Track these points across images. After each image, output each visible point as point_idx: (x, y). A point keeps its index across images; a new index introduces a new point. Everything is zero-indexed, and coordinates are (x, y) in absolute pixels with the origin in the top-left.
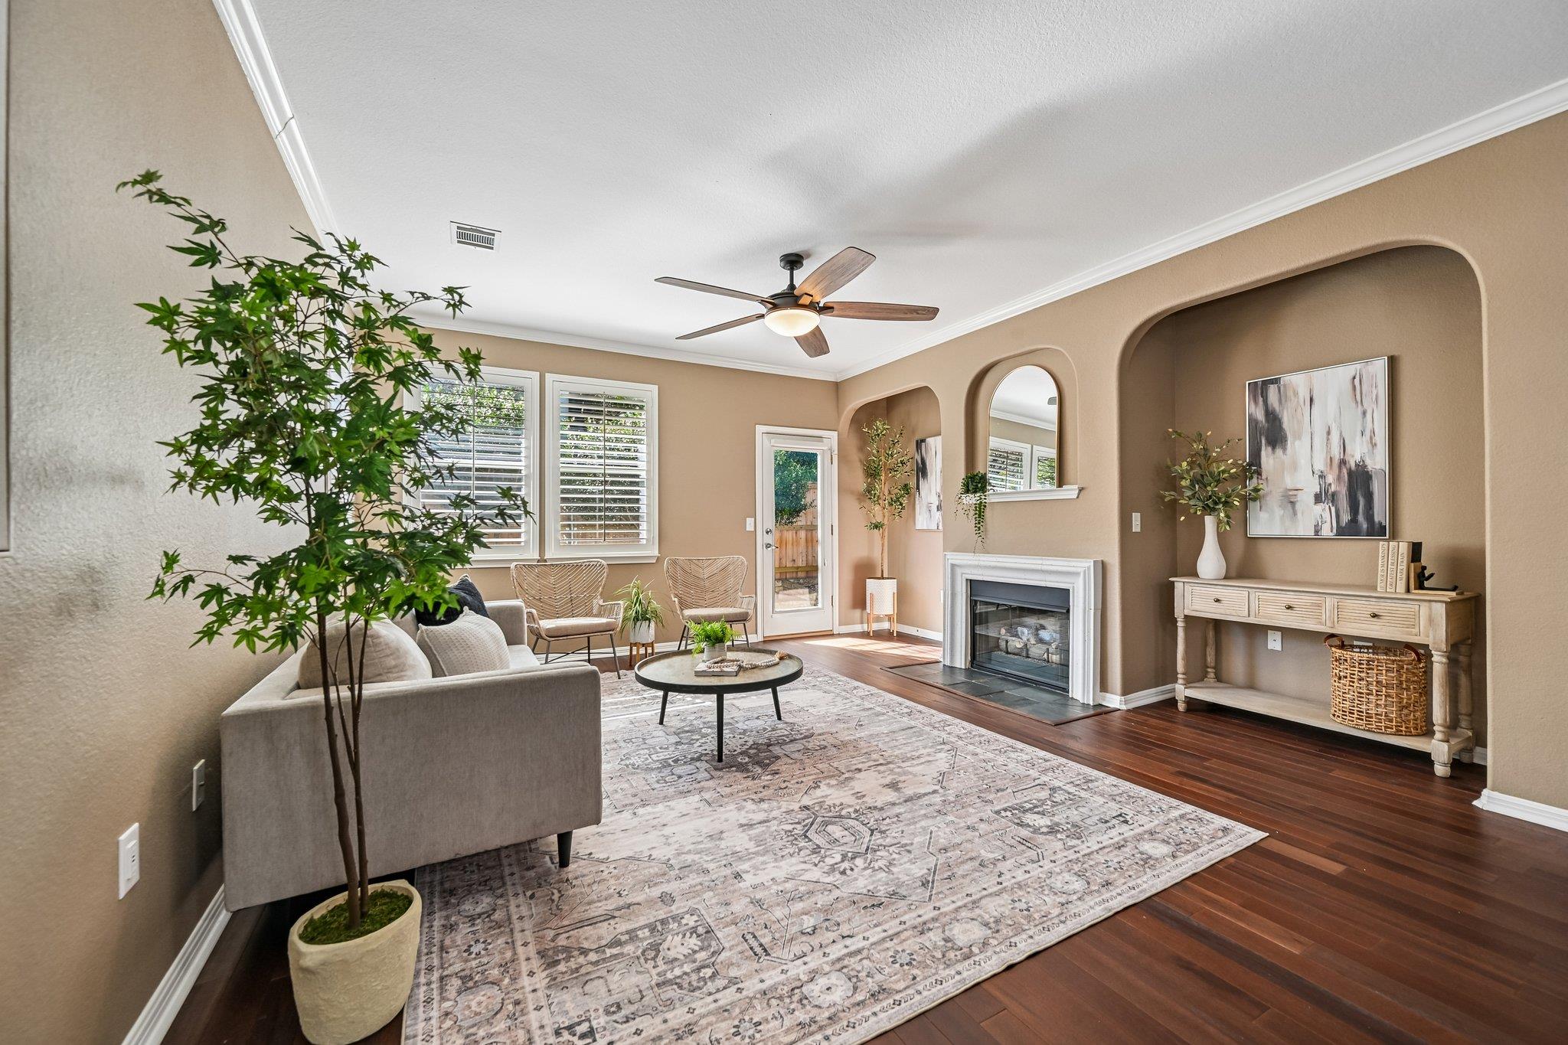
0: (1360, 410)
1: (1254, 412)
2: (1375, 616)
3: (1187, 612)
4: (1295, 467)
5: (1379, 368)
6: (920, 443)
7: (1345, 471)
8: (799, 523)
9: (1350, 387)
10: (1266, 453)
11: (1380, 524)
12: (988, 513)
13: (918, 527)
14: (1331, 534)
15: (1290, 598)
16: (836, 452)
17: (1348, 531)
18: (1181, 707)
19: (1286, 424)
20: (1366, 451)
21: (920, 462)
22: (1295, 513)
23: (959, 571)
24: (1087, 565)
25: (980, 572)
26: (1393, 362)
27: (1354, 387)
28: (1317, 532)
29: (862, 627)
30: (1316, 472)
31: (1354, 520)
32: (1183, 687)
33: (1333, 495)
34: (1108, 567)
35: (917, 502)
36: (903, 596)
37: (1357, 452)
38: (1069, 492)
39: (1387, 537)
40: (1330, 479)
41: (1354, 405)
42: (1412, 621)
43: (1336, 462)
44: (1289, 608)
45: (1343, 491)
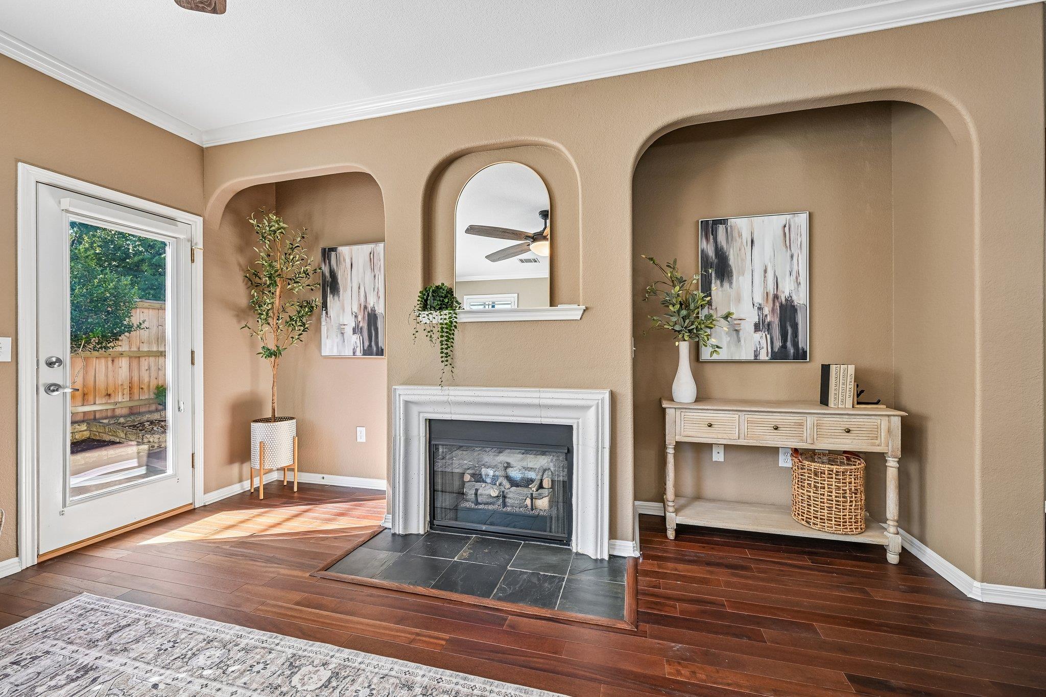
0: (789, 254)
1: (705, 247)
2: (848, 431)
3: (678, 439)
4: (739, 299)
5: (803, 218)
6: (327, 253)
7: (777, 304)
8: (119, 349)
9: (781, 233)
10: (715, 286)
11: (803, 349)
12: (457, 335)
13: (326, 351)
14: (767, 358)
15: (776, 419)
16: (201, 245)
17: (779, 355)
18: (671, 534)
19: (732, 261)
20: (793, 289)
21: (327, 274)
22: (739, 340)
23: (414, 410)
24: (600, 397)
25: (448, 410)
26: (810, 215)
27: (785, 234)
28: (756, 356)
29: (242, 486)
30: (756, 305)
31: (784, 346)
32: (674, 515)
33: (769, 324)
34: (619, 397)
35: (323, 323)
36: (303, 439)
37: (787, 289)
38: (569, 312)
39: (808, 360)
40: (767, 310)
41: (784, 248)
42: (874, 434)
43: (771, 297)
44: (776, 428)
45: (776, 321)
